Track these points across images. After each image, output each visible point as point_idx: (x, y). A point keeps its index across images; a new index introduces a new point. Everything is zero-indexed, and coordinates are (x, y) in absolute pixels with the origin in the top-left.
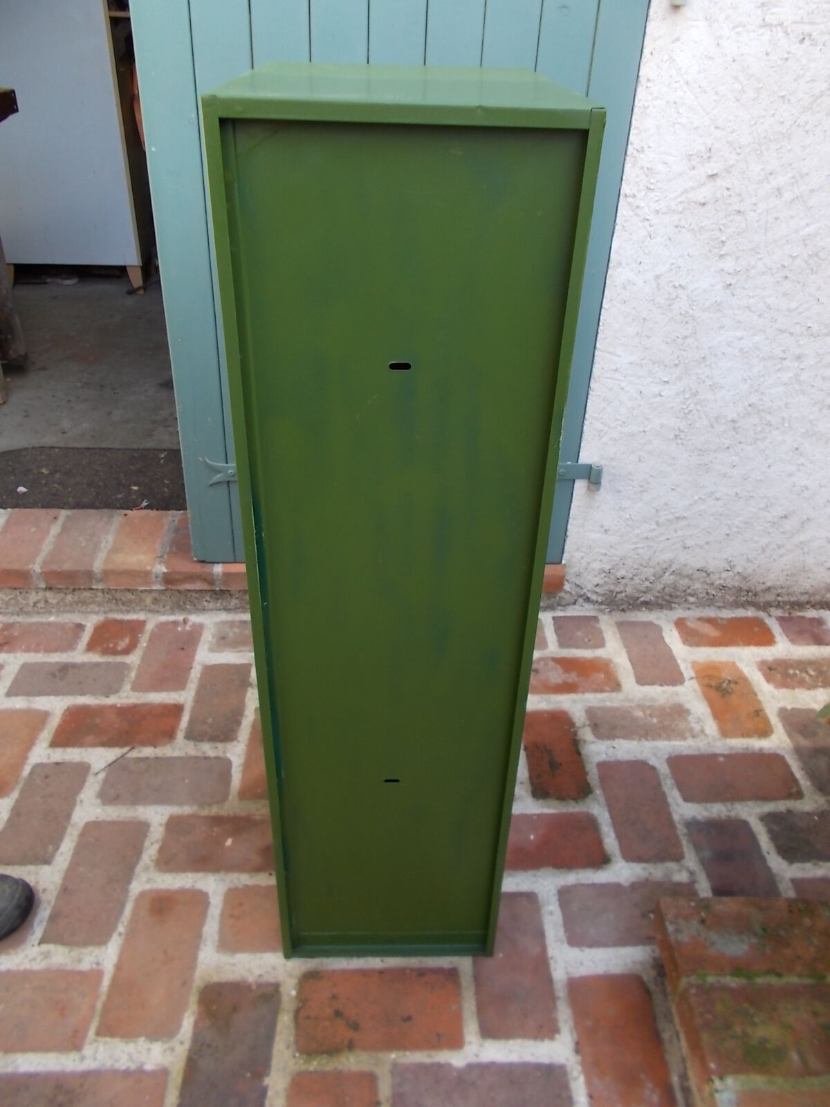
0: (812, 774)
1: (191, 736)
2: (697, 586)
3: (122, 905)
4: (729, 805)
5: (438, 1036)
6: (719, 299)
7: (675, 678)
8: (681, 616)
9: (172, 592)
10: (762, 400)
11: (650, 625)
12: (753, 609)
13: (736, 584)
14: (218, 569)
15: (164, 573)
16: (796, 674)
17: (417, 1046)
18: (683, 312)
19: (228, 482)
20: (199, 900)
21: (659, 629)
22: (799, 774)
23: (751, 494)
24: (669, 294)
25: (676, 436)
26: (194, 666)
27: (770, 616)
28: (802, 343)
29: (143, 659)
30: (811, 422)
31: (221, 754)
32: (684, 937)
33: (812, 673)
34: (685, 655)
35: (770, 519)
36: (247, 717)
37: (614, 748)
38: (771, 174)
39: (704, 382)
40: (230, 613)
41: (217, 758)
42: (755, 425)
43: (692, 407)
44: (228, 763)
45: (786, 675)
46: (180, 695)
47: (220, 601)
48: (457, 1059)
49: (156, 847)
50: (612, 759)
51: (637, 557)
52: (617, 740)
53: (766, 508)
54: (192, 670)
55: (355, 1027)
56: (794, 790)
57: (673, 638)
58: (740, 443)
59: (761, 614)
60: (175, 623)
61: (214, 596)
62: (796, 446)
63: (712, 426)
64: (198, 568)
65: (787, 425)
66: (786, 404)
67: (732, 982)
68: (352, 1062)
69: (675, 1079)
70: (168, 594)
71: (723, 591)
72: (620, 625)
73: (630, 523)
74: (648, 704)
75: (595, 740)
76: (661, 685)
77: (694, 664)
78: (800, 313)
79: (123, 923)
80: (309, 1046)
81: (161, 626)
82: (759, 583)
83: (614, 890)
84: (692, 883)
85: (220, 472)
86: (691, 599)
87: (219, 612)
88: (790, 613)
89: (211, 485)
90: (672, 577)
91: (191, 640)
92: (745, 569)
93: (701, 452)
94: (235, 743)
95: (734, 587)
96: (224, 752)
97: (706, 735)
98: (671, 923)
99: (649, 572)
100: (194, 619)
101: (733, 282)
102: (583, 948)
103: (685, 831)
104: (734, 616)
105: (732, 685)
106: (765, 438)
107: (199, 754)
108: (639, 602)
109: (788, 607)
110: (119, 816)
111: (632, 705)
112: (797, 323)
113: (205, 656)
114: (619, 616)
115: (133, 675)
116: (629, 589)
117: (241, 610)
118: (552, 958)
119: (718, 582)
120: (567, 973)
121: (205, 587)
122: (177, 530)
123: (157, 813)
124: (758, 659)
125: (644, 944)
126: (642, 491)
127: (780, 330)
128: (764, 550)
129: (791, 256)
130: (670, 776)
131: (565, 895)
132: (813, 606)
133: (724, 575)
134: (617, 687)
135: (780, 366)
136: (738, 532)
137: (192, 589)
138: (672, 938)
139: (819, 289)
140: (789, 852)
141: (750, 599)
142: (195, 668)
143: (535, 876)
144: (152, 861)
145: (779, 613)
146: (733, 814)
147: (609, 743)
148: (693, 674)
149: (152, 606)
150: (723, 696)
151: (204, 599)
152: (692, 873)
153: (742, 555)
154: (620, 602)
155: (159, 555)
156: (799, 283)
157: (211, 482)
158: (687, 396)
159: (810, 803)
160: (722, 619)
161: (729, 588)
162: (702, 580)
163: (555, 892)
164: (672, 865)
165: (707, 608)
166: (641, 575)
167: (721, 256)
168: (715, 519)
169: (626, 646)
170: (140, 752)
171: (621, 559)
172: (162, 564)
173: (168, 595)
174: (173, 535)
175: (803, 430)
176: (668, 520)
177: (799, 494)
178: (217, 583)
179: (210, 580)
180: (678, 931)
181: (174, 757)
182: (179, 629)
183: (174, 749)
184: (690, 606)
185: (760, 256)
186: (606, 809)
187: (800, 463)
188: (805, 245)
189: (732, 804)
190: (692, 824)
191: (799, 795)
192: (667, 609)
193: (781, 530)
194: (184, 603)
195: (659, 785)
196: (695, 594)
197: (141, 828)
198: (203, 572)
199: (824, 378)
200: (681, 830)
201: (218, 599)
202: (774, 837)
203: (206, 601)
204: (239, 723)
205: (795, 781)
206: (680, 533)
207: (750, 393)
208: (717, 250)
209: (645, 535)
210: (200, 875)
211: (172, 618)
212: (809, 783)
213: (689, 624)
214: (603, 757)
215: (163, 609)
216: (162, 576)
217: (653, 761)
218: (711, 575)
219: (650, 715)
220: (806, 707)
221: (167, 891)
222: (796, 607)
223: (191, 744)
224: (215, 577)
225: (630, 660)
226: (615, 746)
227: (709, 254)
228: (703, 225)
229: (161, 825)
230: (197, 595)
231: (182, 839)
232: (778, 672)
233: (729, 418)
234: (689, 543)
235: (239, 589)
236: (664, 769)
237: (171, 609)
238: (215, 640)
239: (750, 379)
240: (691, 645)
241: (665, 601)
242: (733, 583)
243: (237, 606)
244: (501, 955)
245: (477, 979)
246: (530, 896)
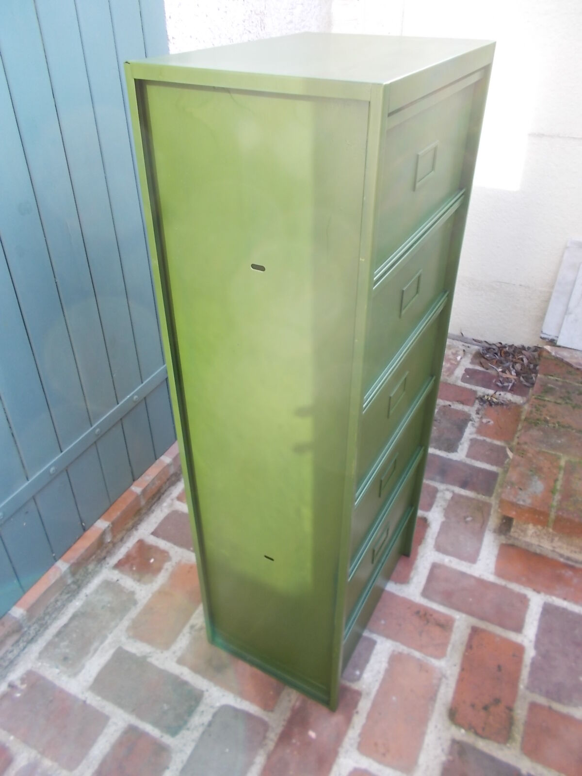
5: (514, 655)
17: (518, 671)
26: (83, 698)
29: (32, 746)
31: (213, 711)
32: (528, 501)
36: (182, 674)
41: (215, 715)
44: (225, 709)
46: (115, 724)
48: (530, 653)
54: (88, 702)
55: (497, 701)
60: (5, 697)
67: (557, 497)
68: (521, 712)
80: (504, 735)
83: (445, 528)
84: (453, 492)
94: (206, 694)
96: (212, 707)
100: (14, 676)
107: (201, 730)
113: (76, 683)
115: (48, 763)
118: (480, 576)
120: (491, 573)
125: (485, 532)
131: (440, 549)
138: (528, 505)
140: (450, 448)
142: (86, 698)
143: (422, 557)
152: (447, 490)
163: (436, 553)
164: (439, 495)
182: (18, 695)
183: (181, 752)
204: (185, 683)
223: (184, 732)
224: (20, 621)
231: (291, 773)
238: (63, 668)
244: (471, 600)
245: (482, 618)
246: (435, 567)
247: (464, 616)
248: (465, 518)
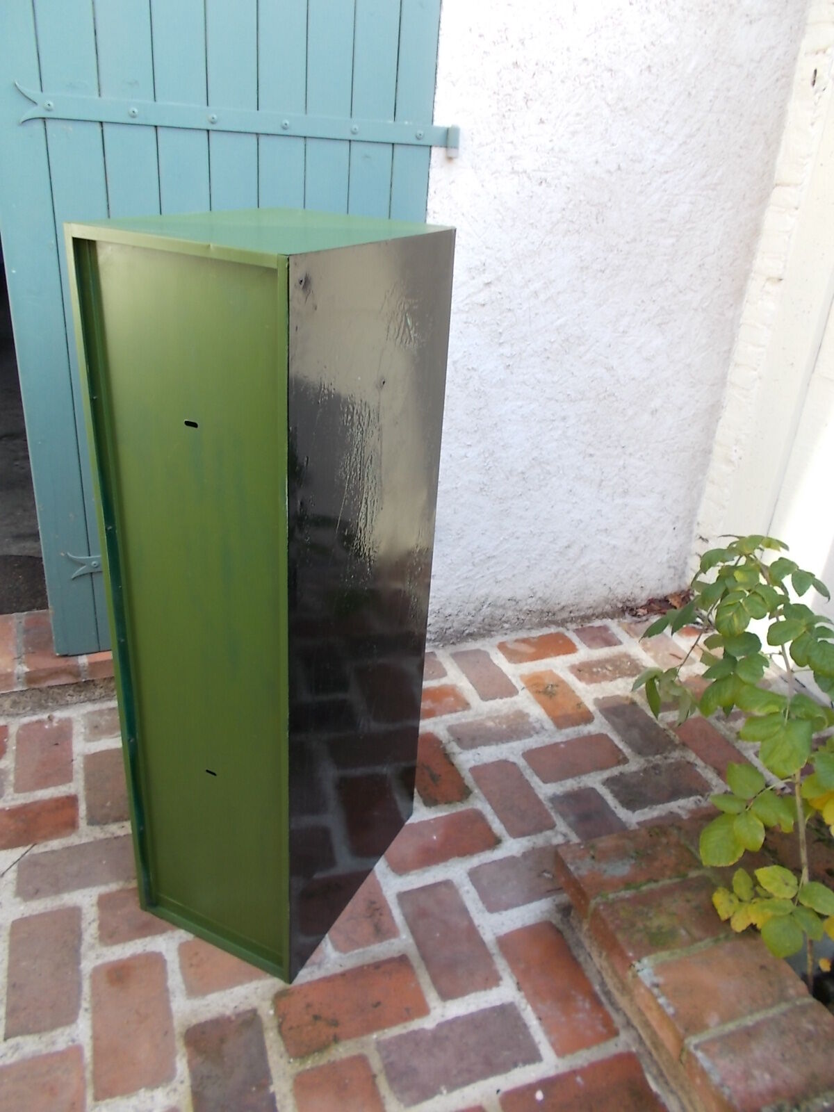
0: (630, 743)
1: (92, 821)
2: (510, 613)
3: (79, 985)
4: (577, 778)
5: (407, 1010)
6: (502, 377)
7: (511, 691)
8: (501, 641)
9: (33, 691)
10: (541, 454)
11: (478, 651)
12: (554, 626)
13: (539, 608)
14: (83, 660)
15: (26, 673)
16: (598, 672)
17: (392, 1023)
18: (477, 389)
19: (91, 573)
20: (156, 960)
21: (486, 655)
22: (621, 745)
23: (542, 531)
24: (464, 375)
25: (481, 489)
26: (74, 758)
27: (568, 630)
28: (565, 407)
29: (17, 761)
30: (578, 468)
32: (584, 872)
33: (610, 668)
34: (514, 671)
35: (558, 550)
37: (479, 754)
38: (529, 281)
39: (498, 443)
40: (96, 703)
42: (539, 475)
43: (491, 464)
45: (592, 673)
46: (70, 787)
47: (83, 694)
48: (428, 1023)
49: (95, 925)
50: (479, 764)
51: (460, 595)
52: (479, 748)
53: (554, 541)
54: (74, 762)
55: (335, 1023)
56: (621, 757)
57: (500, 660)
58: (530, 490)
59: (561, 629)
60: (40, 722)
61: (78, 689)
62: (569, 487)
63: (508, 479)
64: (62, 663)
65: (561, 472)
66: (559, 456)
67: (627, 894)
68: (342, 1051)
69: (597, 988)
70: (29, 694)
71: (530, 615)
72: (455, 656)
73: (452, 566)
74: (496, 715)
75: (462, 751)
76: (501, 698)
77: (522, 677)
78: (561, 384)
79: (85, 999)
80: (298, 1050)
81: (26, 727)
82: (555, 604)
83: (510, 862)
84: (568, 841)
85: (83, 565)
86: (506, 626)
87: (83, 704)
88: (582, 626)
89: (75, 578)
90: (489, 609)
91: (63, 735)
92: (544, 594)
93: (502, 501)
95: (537, 610)
97: (546, 730)
98: (571, 864)
99: (471, 607)
100: (59, 714)
101: (511, 363)
102: (500, 912)
103: (551, 805)
104: (541, 634)
105: (555, 688)
106: (547, 484)
107: (108, 836)
108: (464, 634)
109: (579, 621)
110: (46, 908)
111: (483, 717)
112: (560, 392)
113: (82, 747)
114: (451, 649)
115: (11, 778)
116: (456, 625)
117: (105, 699)
118: (479, 926)
119: (525, 609)
120: (494, 934)
121: (70, 680)
122: (26, 631)
123: (84, 896)
124: (569, 665)
125: (547, 897)
126: (459, 538)
127: (548, 398)
128: (556, 576)
129: (550, 342)
130: (528, 767)
131: (474, 875)
132: (597, 617)
133: (530, 601)
134: (466, 706)
135: (551, 426)
136: (536, 564)
137: (54, 684)
138: (576, 875)
139: (572, 365)
140: (631, 803)
141: (550, 619)
142: (76, 759)
143: (446, 866)
144: (96, 938)
145: (574, 626)
146: (582, 785)
147: (474, 751)
148: (523, 685)
149: (12, 710)
150: (551, 697)
151: (67, 694)
152: (565, 835)
153: (541, 582)
154: (449, 638)
155: (16, 656)
156: (558, 361)
157: (73, 577)
158: (487, 455)
159: (634, 765)
160: (534, 638)
161: (534, 612)
162: (513, 608)
163: (466, 875)
164: (548, 833)
165: (520, 631)
166: (464, 611)
167: (501, 344)
168: (518, 555)
169: (463, 672)
170: (46, 846)
171: (447, 599)
172: (23, 664)
173: (28, 696)
174: (25, 636)
175: (574, 475)
176: (481, 560)
177: (576, 527)
178: (83, 674)
179: (75, 672)
180: (578, 868)
181: (84, 844)
182: (47, 727)
183: (80, 837)
184: (505, 631)
185: (528, 343)
186: (487, 803)
187: (574, 501)
188: (559, 333)
189: (580, 778)
190: (554, 799)
191: (625, 760)
192: (488, 637)
193: (567, 558)
194: (46, 701)
195: (522, 775)
196: (508, 621)
197: (74, 913)
198: (69, 665)
199: (583, 433)
200: (548, 805)
201: (82, 691)
202: (616, 795)
203: (69, 695)
205: (620, 750)
206: (492, 570)
207: (533, 449)
208: (496, 340)
209: (465, 576)
210: (148, 939)
211: (35, 718)
212: (630, 750)
213: (509, 646)
214: (472, 764)
215: (24, 711)
216: (24, 676)
217: (512, 759)
218: (520, 602)
219: (500, 723)
220: (612, 695)
221: (120, 961)
222: (586, 620)
223: (97, 828)
224: (81, 669)
225: (471, 683)
226: (479, 752)
227: (492, 343)
228: (485, 320)
229: (92, 905)
230: (60, 691)
231: (119, 913)
232: (585, 671)
233: (520, 470)
234: (500, 577)
235: (105, 677)
236: (522, 763)
237: (31, 710)
238: (88, 731)
239: (531, 438)
240: (515, 663)
241: (486, 630)
242: (536, 607)
243: (103, 695)
244: (438, 935)
245: (424, 957)
246: (447, 884)
247: (411, 941)
248: (545, 871)
